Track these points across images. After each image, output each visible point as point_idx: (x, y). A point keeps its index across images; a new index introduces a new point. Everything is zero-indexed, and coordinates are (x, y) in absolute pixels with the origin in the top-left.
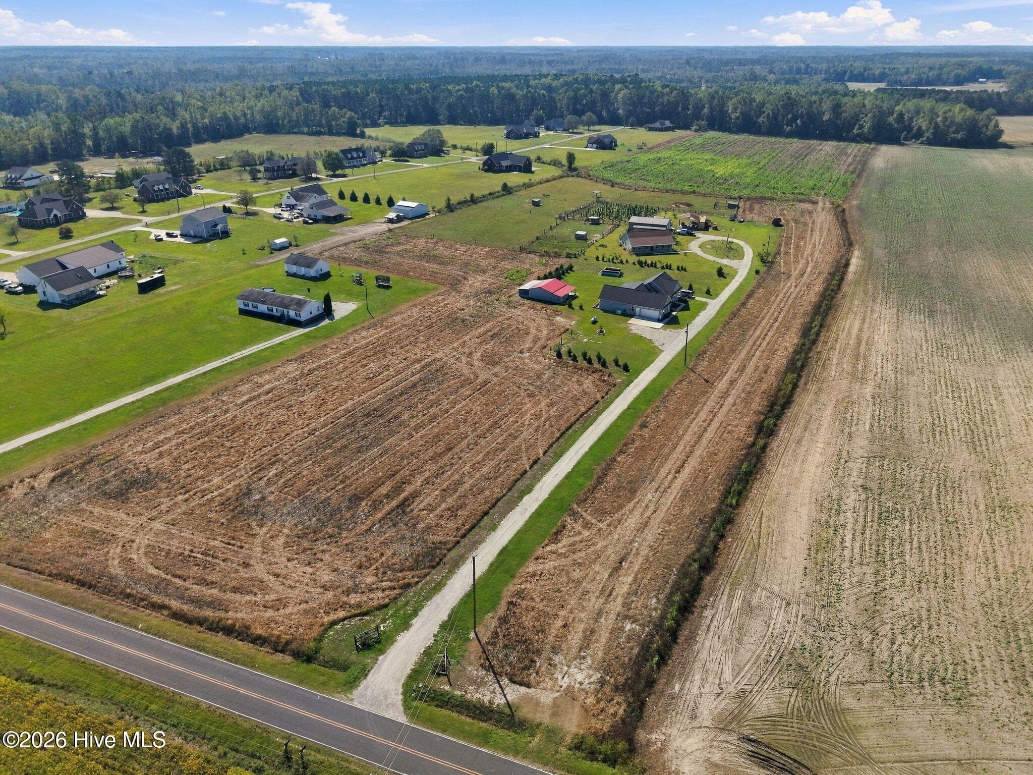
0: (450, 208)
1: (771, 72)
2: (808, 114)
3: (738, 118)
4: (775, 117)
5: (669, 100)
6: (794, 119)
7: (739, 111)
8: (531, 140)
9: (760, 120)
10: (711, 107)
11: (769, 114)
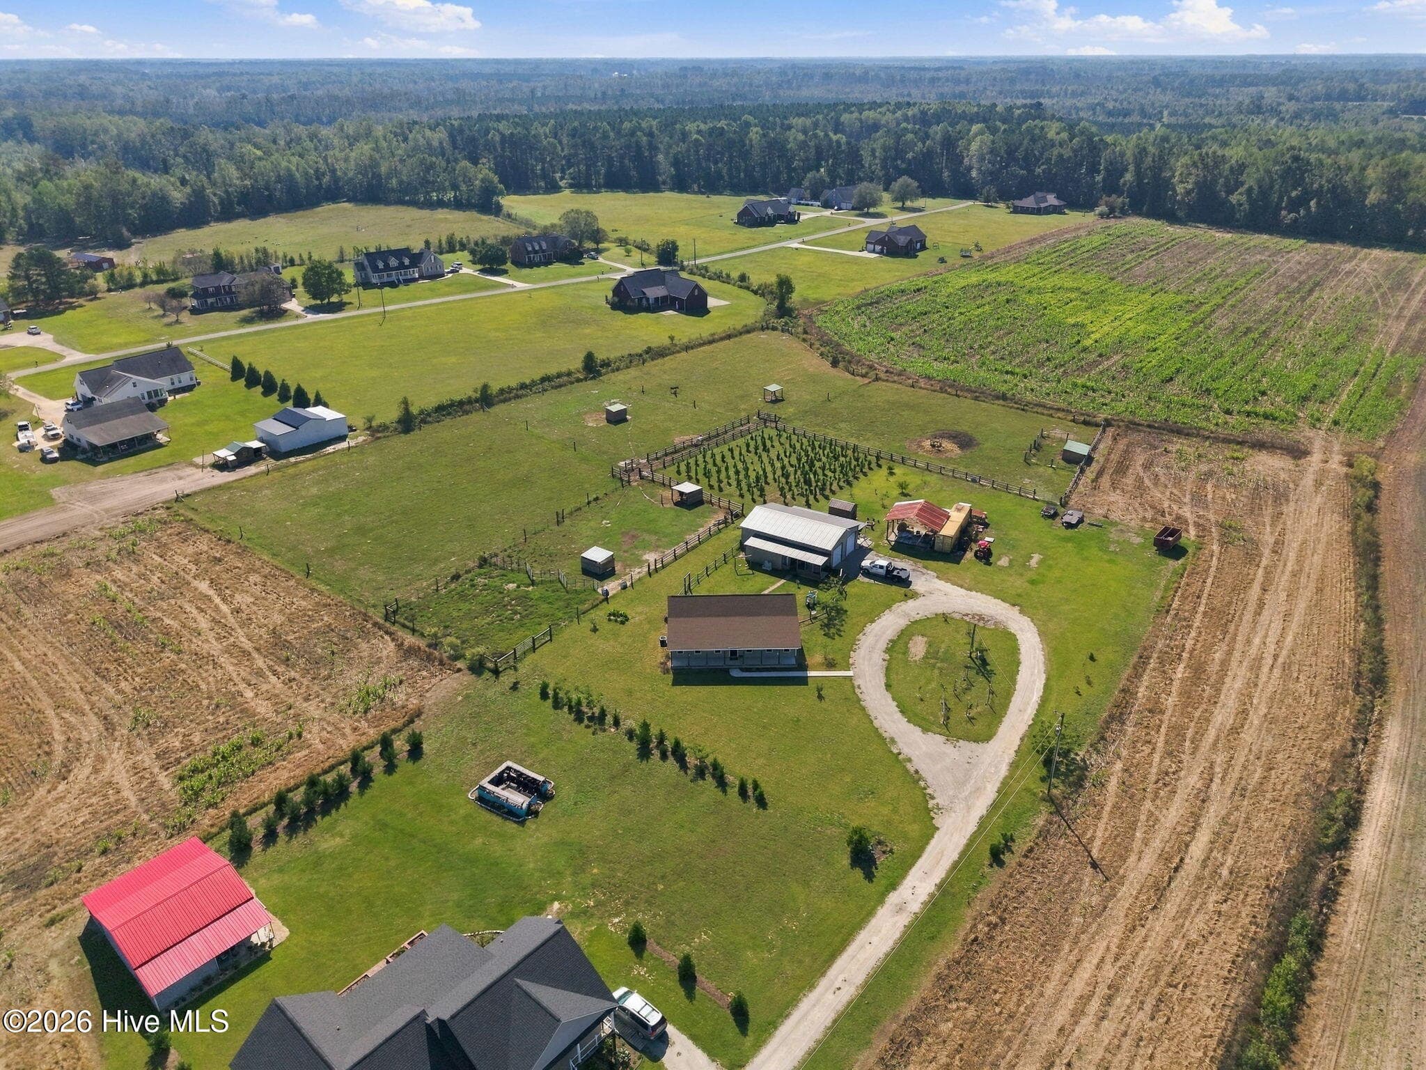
0: (407, 423)
1: (1291, 98)
2: (1333, 190)
3: (1188, 192)
4: (1265, 192)
5: (1060, 156)
6: (1302, 201)
7: (1192, 179)
8: (780, 228)
9: (1234, 199)
10: (1138, 173)
11: (1250, 190)
